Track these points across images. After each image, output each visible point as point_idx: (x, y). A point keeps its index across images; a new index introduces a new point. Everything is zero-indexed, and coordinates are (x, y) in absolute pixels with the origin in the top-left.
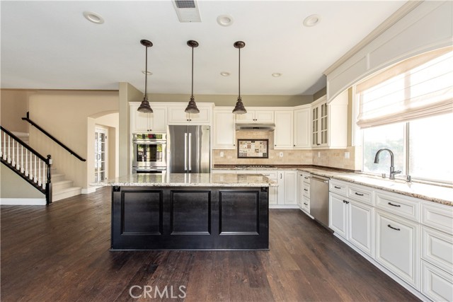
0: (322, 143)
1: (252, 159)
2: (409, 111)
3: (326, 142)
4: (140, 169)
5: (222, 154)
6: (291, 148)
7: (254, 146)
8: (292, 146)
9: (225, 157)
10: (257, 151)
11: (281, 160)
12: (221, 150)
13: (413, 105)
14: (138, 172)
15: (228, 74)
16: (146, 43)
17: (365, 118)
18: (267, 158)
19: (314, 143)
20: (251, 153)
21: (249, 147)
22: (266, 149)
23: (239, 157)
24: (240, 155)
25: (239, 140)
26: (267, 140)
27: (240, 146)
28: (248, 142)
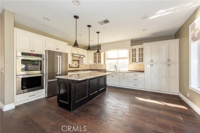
0: (98, 63)
1: (74, 68)
2: (118, 58)
3: (100, 62)
6: (87, 64)
7: (75, 63)
10: (76, 65)
13: (119, 57)
15: (81, 35)
16: (76, 17)
17: (108, 57)
18: (79, 67)
19: (94, 63)
20: (74, 66)
21: (73, 63)
22: (78, 64)
24: (70, 67)
26: (79, 61)
28: (73, 61)
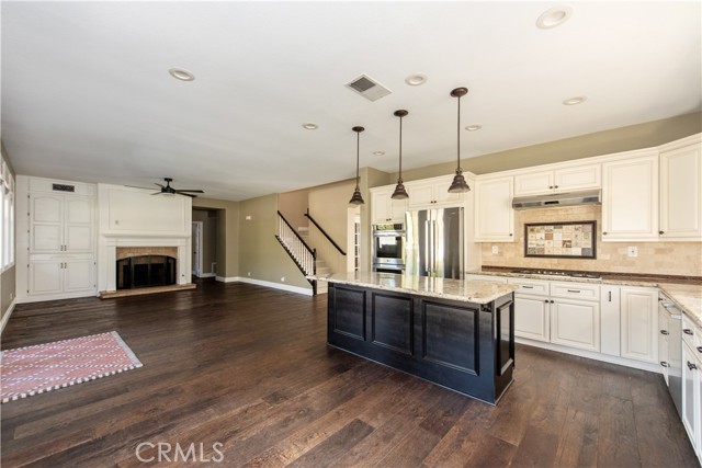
1: (555, 260)
4: (382, 266)
5: (495, 250)
6: (655, 237)
7: (559, 235)
8: (656, 233)
9: (501, 254)
10: (566, 244)
11: (632, 263)
12: (493, 243)
14: (379, 270)
18: (594, 257)
21: (549, 237)
22: (590, 242)
23: (527, 256)
24: (530, 252)
25: (527, 225)
26: (594, 223)
27: (530, 235)
28: (546, 227)
